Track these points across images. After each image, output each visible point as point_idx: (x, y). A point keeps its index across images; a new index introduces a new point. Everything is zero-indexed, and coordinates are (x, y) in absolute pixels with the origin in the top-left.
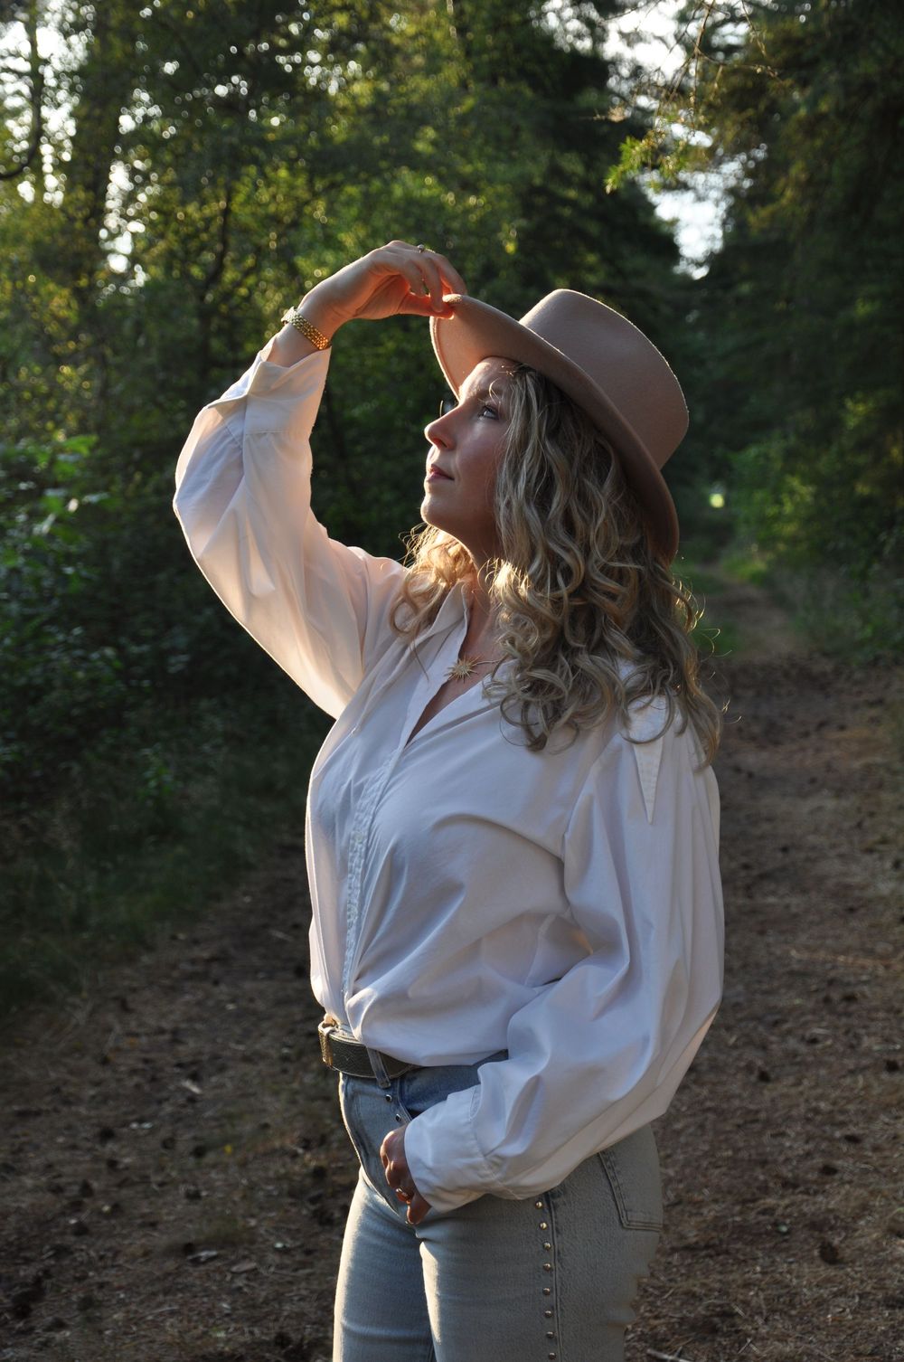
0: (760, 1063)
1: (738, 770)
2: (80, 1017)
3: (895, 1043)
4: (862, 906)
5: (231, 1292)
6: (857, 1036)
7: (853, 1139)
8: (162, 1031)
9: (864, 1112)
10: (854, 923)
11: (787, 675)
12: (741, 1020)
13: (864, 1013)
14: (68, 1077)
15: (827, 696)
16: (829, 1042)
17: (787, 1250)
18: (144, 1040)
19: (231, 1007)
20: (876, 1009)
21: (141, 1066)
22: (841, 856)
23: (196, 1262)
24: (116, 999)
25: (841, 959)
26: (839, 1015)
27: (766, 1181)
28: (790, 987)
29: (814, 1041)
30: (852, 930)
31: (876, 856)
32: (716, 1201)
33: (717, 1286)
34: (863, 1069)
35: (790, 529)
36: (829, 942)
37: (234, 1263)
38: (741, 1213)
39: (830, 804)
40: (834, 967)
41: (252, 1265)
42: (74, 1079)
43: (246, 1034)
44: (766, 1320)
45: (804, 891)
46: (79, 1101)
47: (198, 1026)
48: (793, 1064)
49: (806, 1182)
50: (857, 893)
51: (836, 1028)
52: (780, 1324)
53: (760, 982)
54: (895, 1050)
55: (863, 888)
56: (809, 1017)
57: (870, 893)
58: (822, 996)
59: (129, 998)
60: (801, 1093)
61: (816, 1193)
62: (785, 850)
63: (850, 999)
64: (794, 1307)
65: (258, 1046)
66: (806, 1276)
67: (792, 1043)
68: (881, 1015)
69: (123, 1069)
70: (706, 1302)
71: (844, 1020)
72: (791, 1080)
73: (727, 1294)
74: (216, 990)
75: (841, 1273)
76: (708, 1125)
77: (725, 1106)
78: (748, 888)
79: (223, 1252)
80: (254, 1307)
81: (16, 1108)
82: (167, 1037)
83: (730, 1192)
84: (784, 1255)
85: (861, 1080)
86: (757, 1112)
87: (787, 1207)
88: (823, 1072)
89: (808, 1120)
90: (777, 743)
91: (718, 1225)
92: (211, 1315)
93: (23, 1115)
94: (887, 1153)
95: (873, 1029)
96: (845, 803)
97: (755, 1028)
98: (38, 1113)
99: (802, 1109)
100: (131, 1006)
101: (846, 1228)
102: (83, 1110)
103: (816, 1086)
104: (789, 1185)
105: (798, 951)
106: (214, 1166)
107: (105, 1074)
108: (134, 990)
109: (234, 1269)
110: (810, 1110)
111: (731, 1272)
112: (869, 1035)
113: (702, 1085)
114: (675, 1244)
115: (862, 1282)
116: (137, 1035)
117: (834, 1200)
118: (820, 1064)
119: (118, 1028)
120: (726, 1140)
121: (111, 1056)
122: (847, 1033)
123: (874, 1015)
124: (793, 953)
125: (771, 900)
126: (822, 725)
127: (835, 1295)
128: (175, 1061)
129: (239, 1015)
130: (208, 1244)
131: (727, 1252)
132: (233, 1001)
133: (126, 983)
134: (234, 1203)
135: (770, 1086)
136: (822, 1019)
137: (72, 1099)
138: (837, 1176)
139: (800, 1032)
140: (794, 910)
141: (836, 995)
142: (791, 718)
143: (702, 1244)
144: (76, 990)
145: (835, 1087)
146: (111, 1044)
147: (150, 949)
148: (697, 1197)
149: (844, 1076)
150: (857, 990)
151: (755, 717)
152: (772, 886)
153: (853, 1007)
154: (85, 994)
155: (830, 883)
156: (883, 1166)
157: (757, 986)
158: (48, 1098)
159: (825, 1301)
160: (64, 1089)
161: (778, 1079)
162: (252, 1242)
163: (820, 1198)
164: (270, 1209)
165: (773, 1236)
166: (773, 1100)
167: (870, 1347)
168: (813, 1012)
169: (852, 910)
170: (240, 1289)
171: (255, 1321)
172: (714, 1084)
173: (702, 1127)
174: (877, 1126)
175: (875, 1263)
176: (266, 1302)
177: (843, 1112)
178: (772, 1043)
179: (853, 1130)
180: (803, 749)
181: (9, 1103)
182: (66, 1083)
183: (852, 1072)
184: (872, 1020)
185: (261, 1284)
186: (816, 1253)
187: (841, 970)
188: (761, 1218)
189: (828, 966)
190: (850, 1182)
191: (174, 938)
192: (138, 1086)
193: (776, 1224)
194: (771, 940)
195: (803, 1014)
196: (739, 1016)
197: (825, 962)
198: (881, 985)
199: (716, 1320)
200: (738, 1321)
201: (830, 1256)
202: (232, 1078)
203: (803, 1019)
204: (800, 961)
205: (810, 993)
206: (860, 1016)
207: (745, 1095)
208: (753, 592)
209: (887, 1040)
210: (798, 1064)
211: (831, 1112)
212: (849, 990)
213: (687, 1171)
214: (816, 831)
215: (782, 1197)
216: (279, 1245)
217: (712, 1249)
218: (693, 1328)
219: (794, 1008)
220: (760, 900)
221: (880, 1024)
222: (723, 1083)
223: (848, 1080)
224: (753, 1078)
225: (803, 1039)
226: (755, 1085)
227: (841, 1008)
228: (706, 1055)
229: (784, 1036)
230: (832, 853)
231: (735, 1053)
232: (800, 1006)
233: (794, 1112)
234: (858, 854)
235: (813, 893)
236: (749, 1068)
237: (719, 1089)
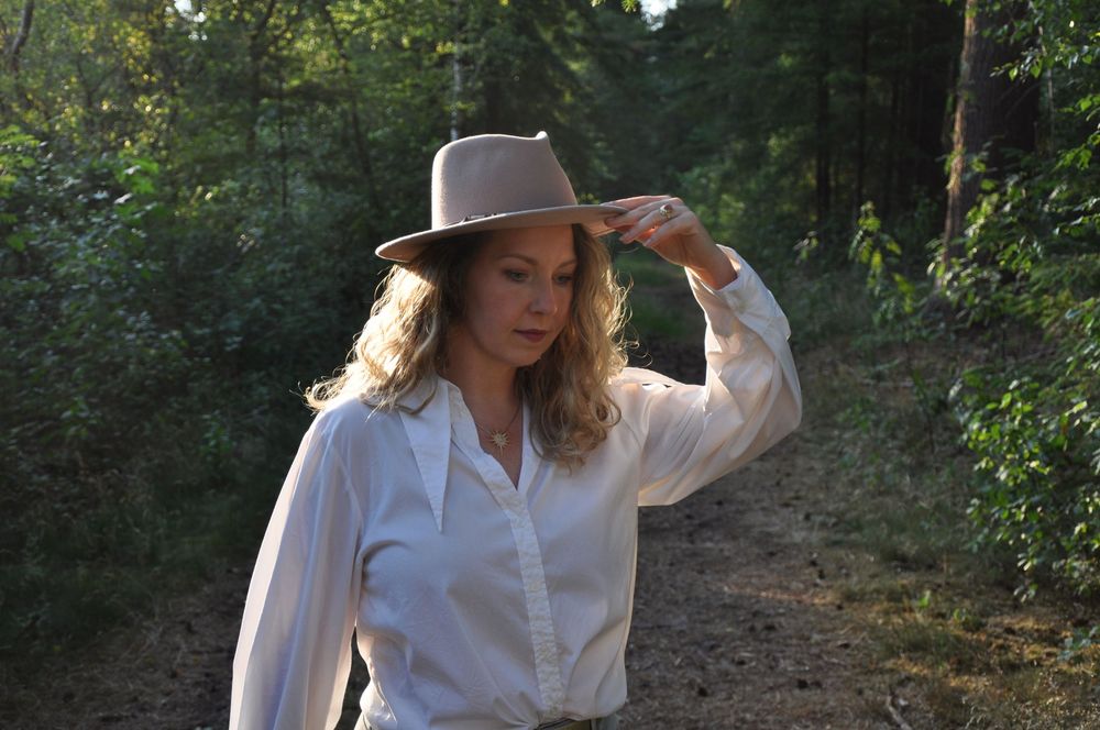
0: (699, 681)
2: (153, 638)
3: (804, 665)
4: (781, 551)
6: (775, 659)
8: (220, 650)
9: (780, 722)
10: (773, 565)
12: (684, 645)
13: (781, 640)
16: (754, 664)
18: (205, 657)
20: (791, 637)
21: (204, 679)
22: (763, 509)
24: (182, 623)
25: (764, 594)
26: (762, 641)
28: (723, 617)
29: (742, 663)
30: (772, 571)
31: (791, 509)
34: (780, 687)
36: (754, 580)
39: (755, 466)
40: (758, 601)
42: (148, 690)
45: (735, 538)
46: (153, 708)
48: (725, 682)
50: (776, 540)
51: (759, 652)
53: (699, 613)
54: (804, 671)
55: (780, 536)
56: (738, 643)
57: (786, 540)
58: (748, 625)
59: (193, 622)
60: (732, 706)
62: (720, 503)
63: (770, 628)
67: (725, 664)
68: (794, 641)
69: (188, 681)
71: (765, 646)
72: (723, 695)
77: (671, 716)
78: (691, 535)
81: (102, 714)
82: (225, 655)
85: (778, 696)
86: (697, 721)
88: (748, 688)
95: (787, 654)
96: (767, 466)
97: (696, 652)
98: (120, 719)
99: (732, 719)
100: (196, 629)
102: (156, 717)
103: (743, 700)
105: (730, 587)
107: (176, 686)
108: (197, 615)
110: (738, 720)
112: (784, 658)
116: (201, 653)
118: (746, 681)
119: (184, 647)
121: (179, 671)
122: (767, 656)
123: (789, 641)
124: (726, 589)
125: (709, 545)
133: (191, 609)
135: (707, 699)
136: (748, 645)
137: (147, 707)
139: (731, 655)
140: (726, 553)
141: (759, 625)
144: (150, 615)
145: (758, 701)
146: (179, 661)
147: (210, 581)
149: (765, 692)
150: (775, 621)
152: (710, 533)
153: (773, 635)
154: (157, 619)
155: (755, 532)
157: (697, 617)
158: (128, 706)
160: (140, 698)
161: (713, 694)
166: (709, 712)
168: (741, 639)
169: (772, 554)
172: (663, 698)
177: (764, 722)
178: (709, 664)
181: (95, 710)
182: (142, 693)
184: (787, 646)
187: (763, 604)
189: (753, 600)
191: (229, 571)
194: (708, 578)
195: (733, 640)
196: (683, 641)
197: (750, 597)
198: (794, 617)
203: (733, 645)
204: (731, 596)
205: (738, 623)
206: (778, 643)
207: (688, 707)
209: (799, 663)
210: (729, 681)
211: (755, 722)
212: (769, 621)
214: (744, 488)
219: (727, 635)
220: (699, 545)
221: (794, 649)
222: (670, 697)
223: (768, 696)
224: (694, 693)
225: (733, 661)
226: (695, 699)
227: (763, 636)
228: (657, 673)
229: (718, 658)
230: (757, 507)
231: (680, 672)
232: (731, 633)
233: (726, 722)
234: (777, 508)
235: (742, 540)
236: (691, 684)
237: (667, 702)
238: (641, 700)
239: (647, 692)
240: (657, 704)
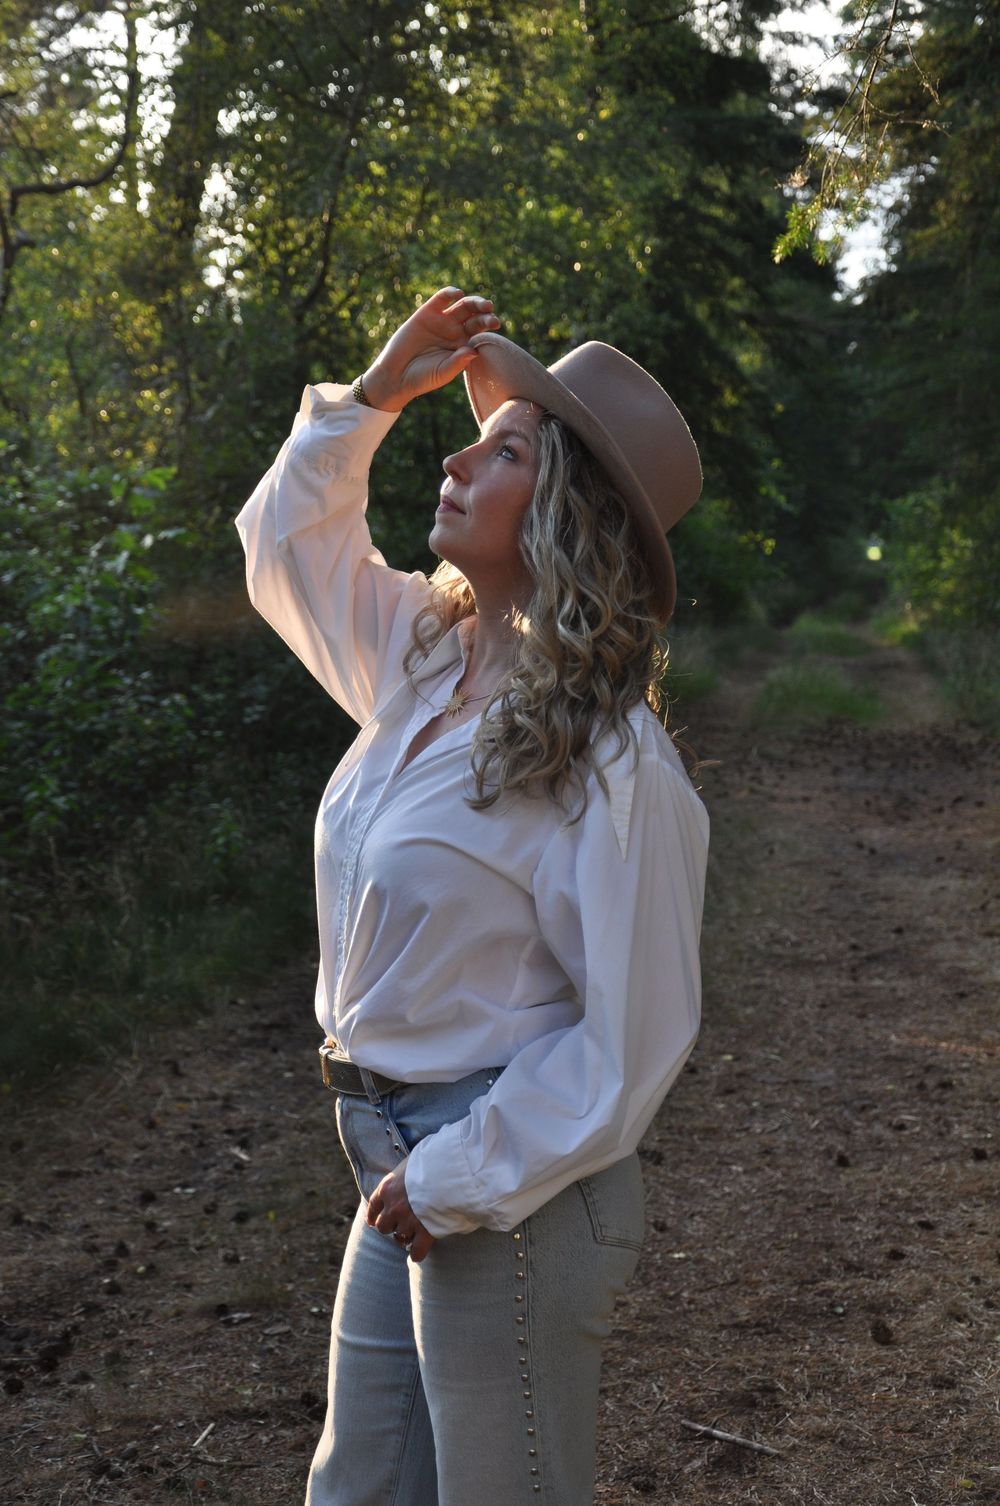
0: (840, 1148)
1: (860, 846)
2: (128, 1079)
3: (987, 1131)
4: (975, 991)
5: (262, 1353)
6: (948, 1125)
7: (926, 1226)
8: (213, 1097)
9: (942, 1199)
10: (962, 1009)
11: (928, 745)
12: (826, 1105)
13: (959, 1101)
14: (112, 1139)
15: (969, 769)
16: (917, 1129)
17: (840, 1331)
18: (194, 1105)
19: (288, 1075)
20: (973, 1098)
21: (189, 1131)
22: (958, 939)
23: (229, 1323)
24: (167, 1063)
25: (944, 1044)
26: (933, 1102)
27: (829, 1264)
28: (884, 1072)
29: (901, 1127)
30: (960, 1016)
32: (773, 1282)
33: (762, 1362)
34: (946, 1157)
35: (948, 586)
36: (932, 1027)
37: (267, 1326)
38: (798, 1294)
39: (954, 884)
40: (935, 1054)
41: (287, 1328)
42: (117, 1142)
43: (302, 1103)
44: (808, 1397)
45: (914, 975)
46: (122, 1163)
47: (252, 1093)
48: (874, 1149)
49: (871, 1266)
50: (970, 978)
51: (927, 1115)
52: (823, 1400)
53: (852, 1066)
54: (986, 1138)
55: (977, 973)
56: (901, 1103)
57: (985, 978)
58: (915, 1083)
59: (181, 1063)
60: (879, 1179)
61: (879, 1277)
62: (899, 931)
63: (945, 1085)
64: (838, 1384)
65: (313, 1116)
66: (855, 1355)
67: (878, 1129)
68: (977, 1103)
69: (170, 1133)
70: (749, 1377)
71: (937, 1107)
72: (871, 1165)
73: (772, 1370)
74: (274, 1058)
75: (891, 1353)
76: (777, 1208)
77: (796, 1189)
78: (853, 970)
79: (257, 1315)
80: (283, 1367)
81: (55, 1168)
82: (219, 1103)
83: (789, 1274)
84: (836, 1335)
85: (944, 1168)
86: (830, 1196)
87: (847, 1289)
88: (906, 1158)
89: (883, 1206)
90: (907, 819)
91: (772, 1304)
92: (240, 1374)
93: (63, 1175)
94: (959, 1240)
95: (964, 1117)
96: (970, 884)
97: (841, 1113)
98: (78, 1175)
99: (878, 1194)
100: (183, 1070)
101: (905, 1312)
102: (125, 1173)
103: (897, 1171)
104: (850, 1268)
105: (898, 1036)
106: (256, 1232)
107: (152, 1138)
108: (188, 1055)
109: (267, 1331)
110: (886, 1196)
111: (779, 1350)
112: (960, 1123)
113: (777, 1167)
114: (725, 1322)
115: (913, 1362)
116: (188, 1100)
117: (897, 1284)
118: (905, 1150)
119: (167, 1092)
120: (794, 1222)
121: (158, 1120)
122: (937, 1120)
123: (970, 1103)
124: (893, 1038)
125: (877, 982)
126: (958, 800)
127: (883, 1375)
128: (224, 1128)
129: (296, 1084)
130: (243, 1308)
131: (778, 1331)
132: (291, 1070)
133: (180, 1047)
134: (273, 1267)
135: (848, 1171)
136: (914, 1105)
137: (115, 1162)
138: (904, 1262)
139: (889, 1117)
140: (900, 994)
141: (931, 1082)
142: (925, 792)
143: (753, 1322)
144: (126, 1051)
145: (916, 1174)
146: (159, 1108)
147: (208, 1013)
148: (754, 1277)
150: (955, 1078)
151: (886, 790)
152: (881, 969)
153: (948, 1094)
154: (135, 1057)
155: (943, 967)
156: (954, 1253)
157: (849, 1070)
158: (90, 1160)
159: (872, 1379)
160: (107, 1151)
161: (857, 1163)
162: (287, 1306)
163: (883, 1282)
164: (309, 1275)
165: (831, 1318)
166: (848, 1185)
167: (910, 1425)
168: (905, 1099)
169: (962, 995)
170: (270, 1351)
171: (283, 1381)
172: (789, 1168)
173: (770, 1209)
174: (953, 1214)
175: (929, 1346)
176: (297, 1363)
177: (920, 1198)
178: (856, 1128)
179: (928, 1217)
180: (934, 825)
181: (49, 1163)
182: (109, 1145)
183: (936, 1160)
184: (966, 1108)
185: (293, 1347)
186: (870, 1334)
187: (941, 1057)
188: (818, 1299)
189: (929, 1052)
190: (917, 1268)
191: (233, 1002)
192: (184, 1151)
193: (832, 1306)
194: (871, 1024)
195: (894, 1100)
196: (825, 1100)
197: (926, 1047)
198: (981, 1073)
199: (756, 1394)
200: (779, 1396)
201: (883, 1336)
202: (282, 1146)
203: (893, 1105)
204: (898, 1046)
205: (903, 1080)
206: (955, 1104)
207: (821, 1179)
208: (903, 655)
209: (980, 1129)
210: (882, 1150)
211: (909, 1198)
212: (946, 1077)
213: (748, 1252)
214: (936, 912)
215: (844, 1280)
216: (315, 1310)
217: (763, 1328)
218: (731, 1402)
219: (886, 1093)
220: (864, 982)
221: (974, 1113)
222: (800, 1167)
223: (931, 1168)
224: (831, 1163)
225: (890, 1124)
226: (831, 1169)
227: (934, 1096)
228: (785, 1138)
229: (869, 1123)
230: (949, 936)
231: (816, 1137)
232: (892, 1091)
233: (869, 1198)
234: (977, 938)
235: (924, 977)
236: (829, 1152)
237: (794, 1173)
238: (759, 1169)
239: (768, 1159)
240: (779, 1175)
